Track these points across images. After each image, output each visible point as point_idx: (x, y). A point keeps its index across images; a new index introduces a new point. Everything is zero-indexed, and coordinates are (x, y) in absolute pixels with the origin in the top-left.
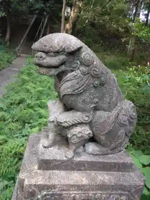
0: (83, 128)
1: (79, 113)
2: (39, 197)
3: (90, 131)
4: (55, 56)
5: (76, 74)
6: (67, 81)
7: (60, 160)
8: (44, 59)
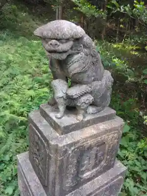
0: (88, 96)
1: (84, 86)
2: (70, 152)
3: (93, 98)
4: (66, 42)
5: (81, 56)
6: (75, 62)
7: (75, 124)
8: (59, 46)
